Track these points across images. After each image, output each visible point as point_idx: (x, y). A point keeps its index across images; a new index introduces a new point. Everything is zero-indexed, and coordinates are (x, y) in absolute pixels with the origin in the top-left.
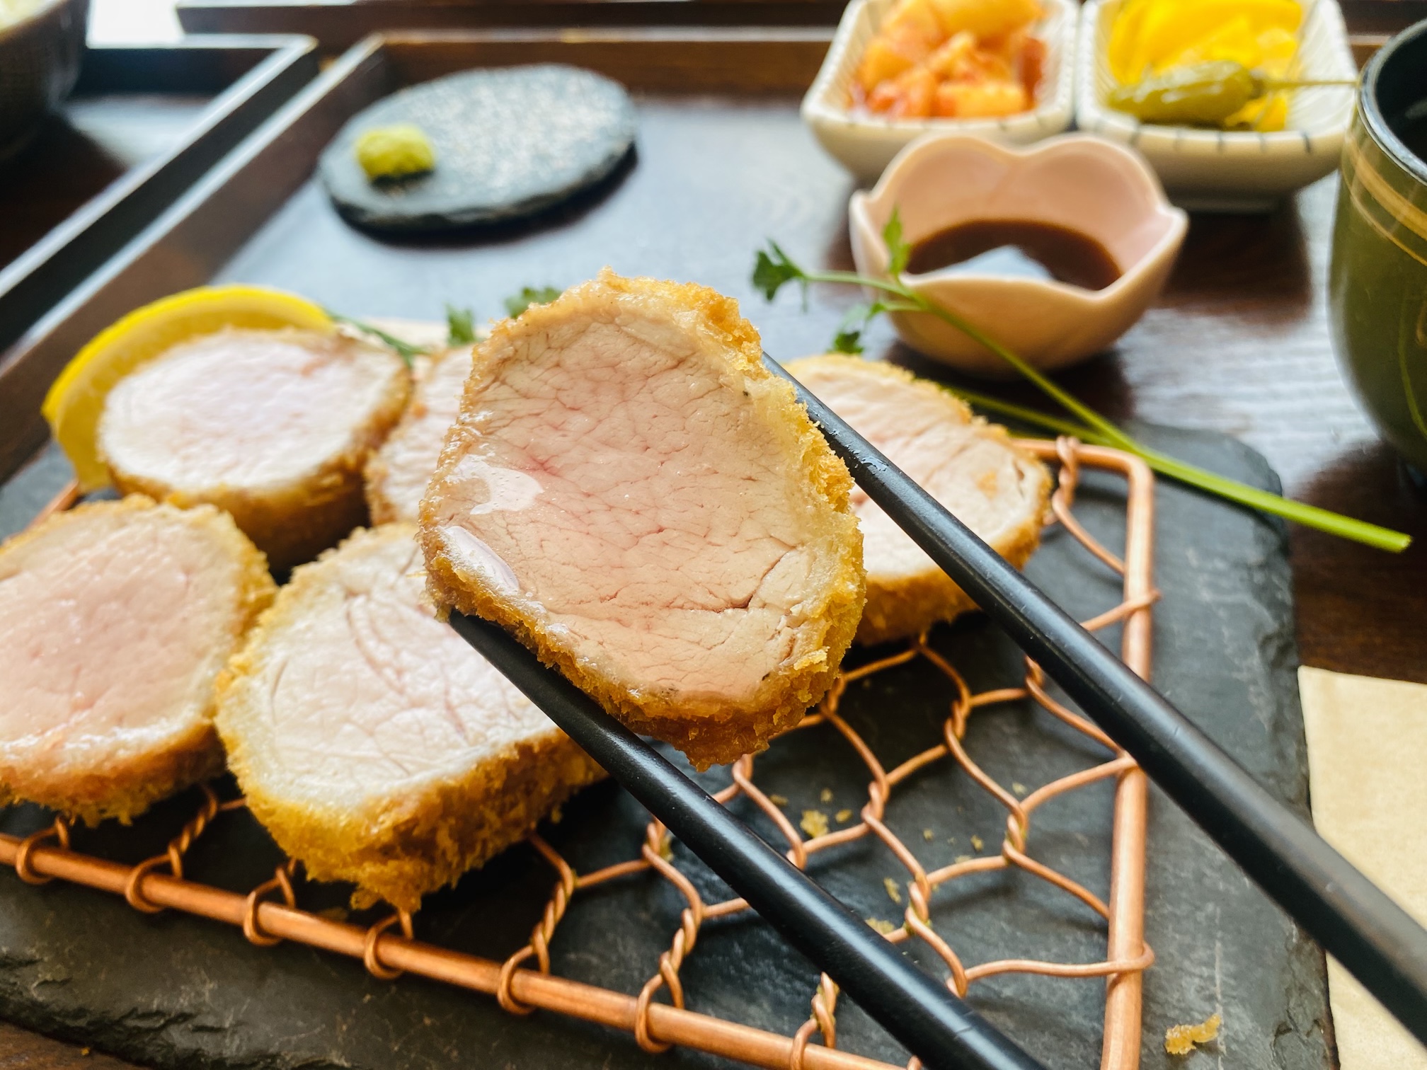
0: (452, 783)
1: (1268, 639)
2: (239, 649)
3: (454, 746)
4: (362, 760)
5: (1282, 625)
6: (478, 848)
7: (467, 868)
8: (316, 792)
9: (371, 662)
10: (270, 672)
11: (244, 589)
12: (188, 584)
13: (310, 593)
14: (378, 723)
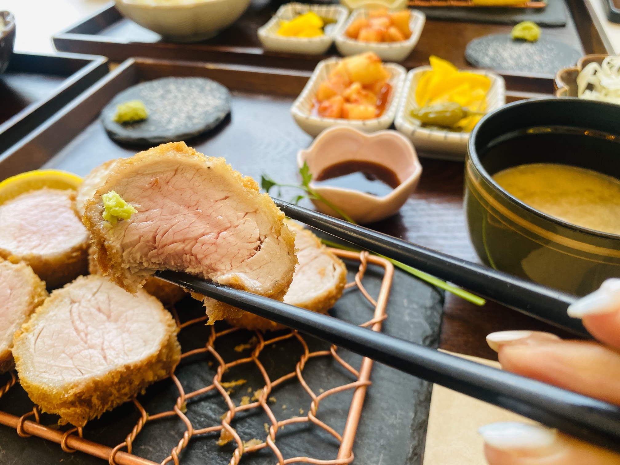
0: (98, 379)
1: (427, 337)
2: (26, 321)
3: (102, 365)
4: (66, 368)
5: (434, 332)
6: (110, 403)
7: (104, 411)
8: (46, 380)
9: (76, 329)
10: (36, 332)
11: (33, 298)
12: (11, 294)
13: (57, 301)
14: (75, 354)
